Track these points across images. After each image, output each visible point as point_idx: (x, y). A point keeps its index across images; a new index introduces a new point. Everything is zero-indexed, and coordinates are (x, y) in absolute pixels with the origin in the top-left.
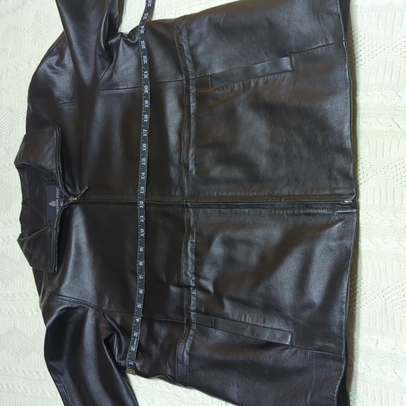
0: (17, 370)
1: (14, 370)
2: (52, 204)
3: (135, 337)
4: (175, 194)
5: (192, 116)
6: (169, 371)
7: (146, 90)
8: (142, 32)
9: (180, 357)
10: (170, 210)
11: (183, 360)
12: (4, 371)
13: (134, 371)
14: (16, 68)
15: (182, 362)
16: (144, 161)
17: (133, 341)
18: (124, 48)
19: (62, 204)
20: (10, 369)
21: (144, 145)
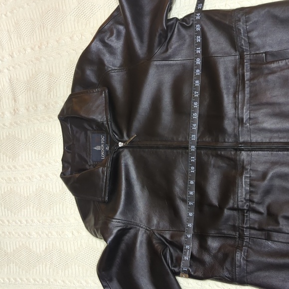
0: (55, 280)
1: (52, 280)
2: (98, 148)
3: (187, 249)
4: (228, 140)
5: (247, 82)
6: (226, 274)
7: (199, 61)
8: (198, 18)
9: (237, 263)
10: (223, 153)
11: (241, 265)
12: (41, 282)
13: (187, 275)
14: (57, 41)
15: (240, 266)
16: (195, 116)
17: (186, 252)
18: (179, 30)
19: (108, 148)
20: (48, 280)
21: (196, 104)
